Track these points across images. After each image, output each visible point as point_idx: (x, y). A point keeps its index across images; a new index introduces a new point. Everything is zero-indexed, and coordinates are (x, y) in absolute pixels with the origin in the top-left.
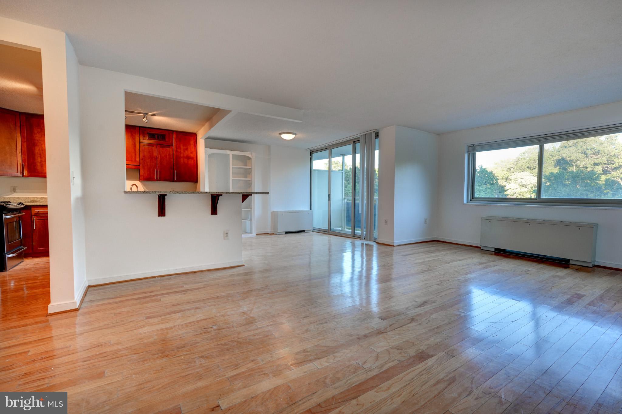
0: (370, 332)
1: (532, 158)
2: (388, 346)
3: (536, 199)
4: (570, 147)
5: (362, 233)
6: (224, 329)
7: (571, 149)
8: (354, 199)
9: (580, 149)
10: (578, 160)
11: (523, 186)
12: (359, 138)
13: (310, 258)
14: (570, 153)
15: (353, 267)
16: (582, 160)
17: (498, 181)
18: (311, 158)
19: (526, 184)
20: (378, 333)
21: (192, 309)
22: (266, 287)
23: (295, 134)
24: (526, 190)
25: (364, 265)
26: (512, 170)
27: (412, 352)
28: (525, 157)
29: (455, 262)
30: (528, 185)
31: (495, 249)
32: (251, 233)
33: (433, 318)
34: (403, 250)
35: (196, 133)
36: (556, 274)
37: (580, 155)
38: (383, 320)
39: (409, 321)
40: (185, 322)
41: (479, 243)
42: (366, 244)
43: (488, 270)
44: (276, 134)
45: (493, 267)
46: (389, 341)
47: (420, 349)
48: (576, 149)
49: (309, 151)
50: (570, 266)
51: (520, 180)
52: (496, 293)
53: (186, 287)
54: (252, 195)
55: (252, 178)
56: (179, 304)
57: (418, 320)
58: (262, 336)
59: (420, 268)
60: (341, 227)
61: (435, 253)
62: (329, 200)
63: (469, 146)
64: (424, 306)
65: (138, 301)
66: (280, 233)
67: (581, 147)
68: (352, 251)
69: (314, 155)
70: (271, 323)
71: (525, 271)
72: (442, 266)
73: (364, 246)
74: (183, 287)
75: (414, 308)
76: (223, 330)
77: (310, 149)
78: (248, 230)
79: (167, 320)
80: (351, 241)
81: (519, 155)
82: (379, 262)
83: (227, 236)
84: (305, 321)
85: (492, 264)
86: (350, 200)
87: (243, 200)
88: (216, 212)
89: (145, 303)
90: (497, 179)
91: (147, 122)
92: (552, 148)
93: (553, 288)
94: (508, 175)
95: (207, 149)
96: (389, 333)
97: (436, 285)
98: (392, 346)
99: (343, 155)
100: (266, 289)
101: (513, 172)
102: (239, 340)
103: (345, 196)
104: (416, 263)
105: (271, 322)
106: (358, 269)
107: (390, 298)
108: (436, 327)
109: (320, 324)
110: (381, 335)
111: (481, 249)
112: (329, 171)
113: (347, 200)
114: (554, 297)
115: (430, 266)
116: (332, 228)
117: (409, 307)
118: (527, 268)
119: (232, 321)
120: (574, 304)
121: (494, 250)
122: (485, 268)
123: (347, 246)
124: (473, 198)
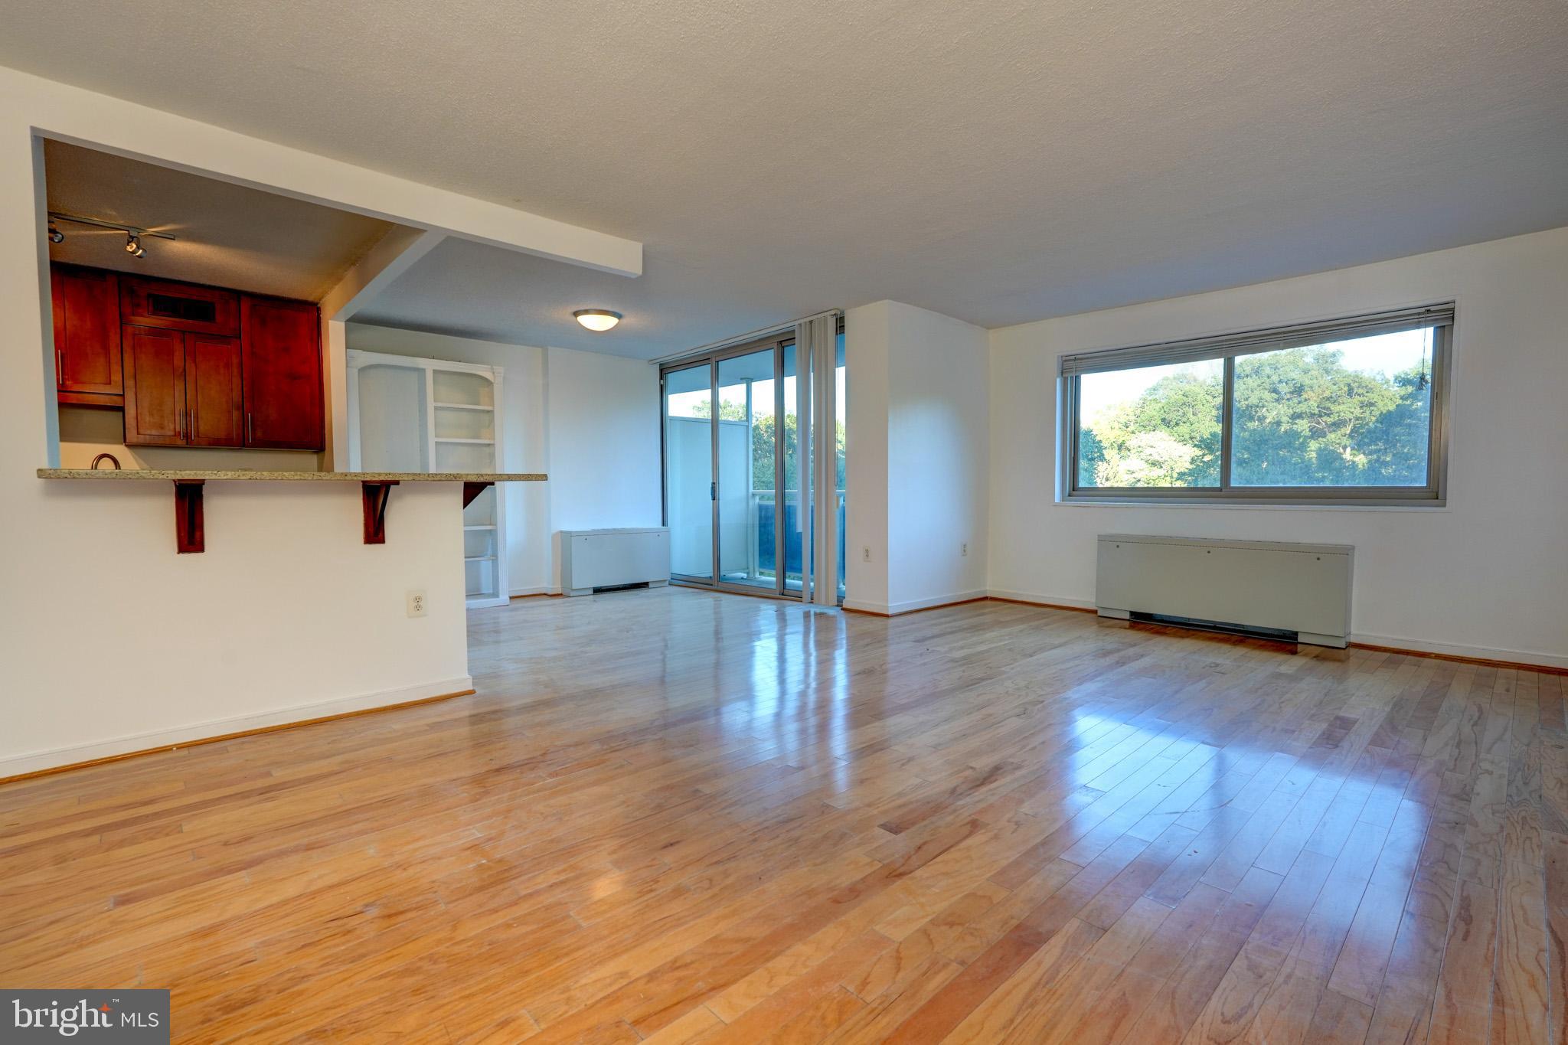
0: (865, 878)
1: (1172, 400)
2: (923, 917)
3: (1220, 490)
4: (1247, 376)
5: (806, 584)
6: (402, 913)
7: (1249, 381)
8: (782, 496)
9: (1268, 380)
10: (1263, 407)
11: (1153, 464)
12: (794, 331)
13: (664, 661)
14: (1247, 389)
15: (782, 680)
16: (1271, 405)
17: (1104, 452)
18: (662, 386)
19: (1161, 460)
20: (887, 877)
21: (296, 850)
22: (544, 754)
23: (619, 316)
24: (1161, 472)
25: (813, 674)
26: (1132, 428)
27: (992, 930)
28: (1157, 397)
29: (1046, 653)
30: (1165, 461)
31: (1132, 613)
32: (495, 595)
33: (1026, 814)
34: (914, 626)
35: (317, 304)
36: (1277, 670)
37: (1267, 395)
38: (896, 833)
39: (966, 830)
40: (266, 903)
41: (1094, 600)
42: (816, 614)
43: (1126, 668)
44: (564, 314)
45: (1137, 660)
46: (923, 900)
47: (1012, 918)
48: (1259, 382)
49: (657, 367)
50: (1300, 647)
51: (1149, 451)
52: (1161, 730)
53: (279, 775)
54: (497, 483)
55: (494, 439)
56: (246, 839)
57: (988, 824)
58: (535, 927)
59: (964, 671)
60: (746, 569)
61: (993, 631)
62: (714, 499)
63: (1064, 358)
64: (996, 780)
65: (95, 839)
66: (581, 593)
67: (1269, 377)
68: (778, 634)
69: (671, 377)
70: (562, 877)
71: (1211, 667)
72: (1017, 664)
73: (810, 621)
74: (269, 774)
75: (971, 789)
76: (401, 918)
77: (659, 360)
78: (487, 588)
79: (197, 901)
80: (774, 607)
81: (1145, 393)
82: (850, 664)
83: (418, 608)
84: (669, 858)
85: (1131, 651)
86: (768, 500)
87: (468, 500)
88: (380, 535)
89: (121, 844)
90: (1100, 449)
91: (139, 257)
92: (1212, 377)
93: (1283, 705)
94: (1123, 439)
95: (352, 352)
96: (918, 873)
97: (1014, 718)
98: (934, 915)
99: (748, 381)
100: (543, 762)
101: (1133, 433)
102: (456, 949)
103: (754, 488)
104: (953, 661)
105: (564, 870)
106: (794, 687)
107: (903, 765)
108: (1038, 840)
109: (716, 863)
110: (899, 882)
111: (1099, 614)
112: (712, 423)
113: (762, 497)
114: (1294, 731)
115: (990, 665)
116: (722, 574)
117: (958, 786)
118: (1211, 659)
119: (433, 882)
120: (1340, 745)
121: (1128, 617)
122: (1121, 663)
123: (762, 622)
124: (1074, 488)
